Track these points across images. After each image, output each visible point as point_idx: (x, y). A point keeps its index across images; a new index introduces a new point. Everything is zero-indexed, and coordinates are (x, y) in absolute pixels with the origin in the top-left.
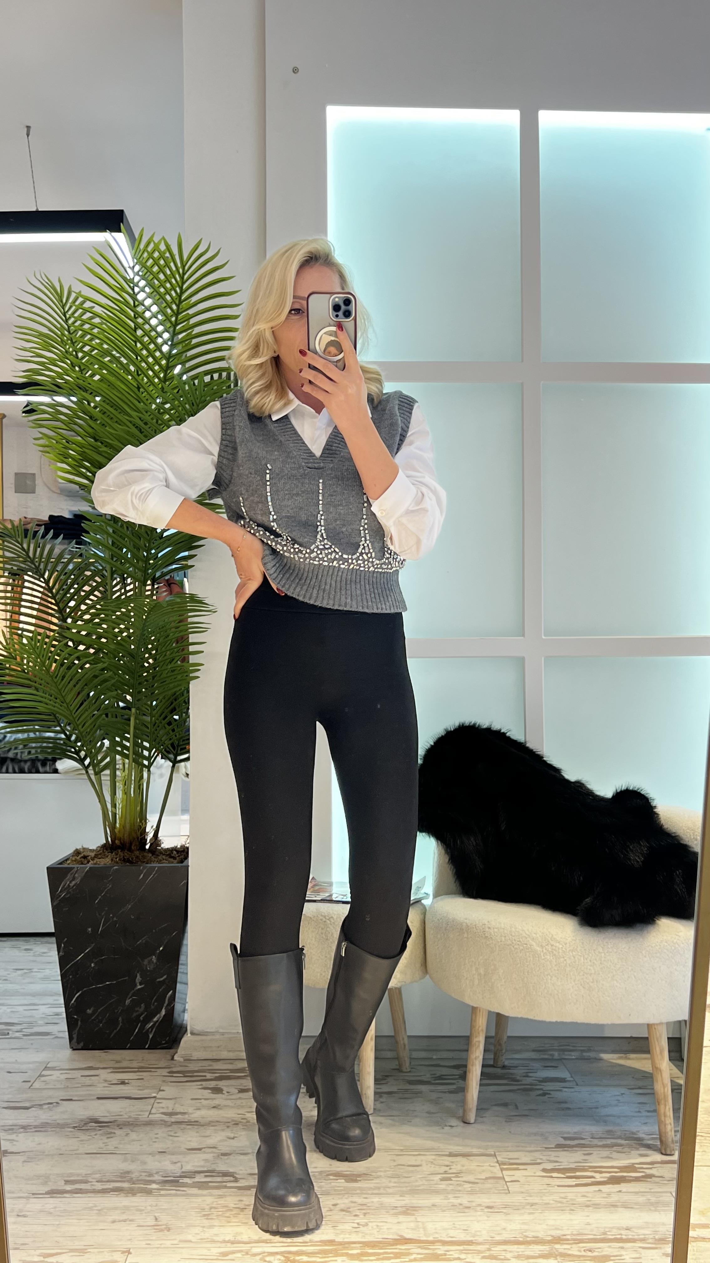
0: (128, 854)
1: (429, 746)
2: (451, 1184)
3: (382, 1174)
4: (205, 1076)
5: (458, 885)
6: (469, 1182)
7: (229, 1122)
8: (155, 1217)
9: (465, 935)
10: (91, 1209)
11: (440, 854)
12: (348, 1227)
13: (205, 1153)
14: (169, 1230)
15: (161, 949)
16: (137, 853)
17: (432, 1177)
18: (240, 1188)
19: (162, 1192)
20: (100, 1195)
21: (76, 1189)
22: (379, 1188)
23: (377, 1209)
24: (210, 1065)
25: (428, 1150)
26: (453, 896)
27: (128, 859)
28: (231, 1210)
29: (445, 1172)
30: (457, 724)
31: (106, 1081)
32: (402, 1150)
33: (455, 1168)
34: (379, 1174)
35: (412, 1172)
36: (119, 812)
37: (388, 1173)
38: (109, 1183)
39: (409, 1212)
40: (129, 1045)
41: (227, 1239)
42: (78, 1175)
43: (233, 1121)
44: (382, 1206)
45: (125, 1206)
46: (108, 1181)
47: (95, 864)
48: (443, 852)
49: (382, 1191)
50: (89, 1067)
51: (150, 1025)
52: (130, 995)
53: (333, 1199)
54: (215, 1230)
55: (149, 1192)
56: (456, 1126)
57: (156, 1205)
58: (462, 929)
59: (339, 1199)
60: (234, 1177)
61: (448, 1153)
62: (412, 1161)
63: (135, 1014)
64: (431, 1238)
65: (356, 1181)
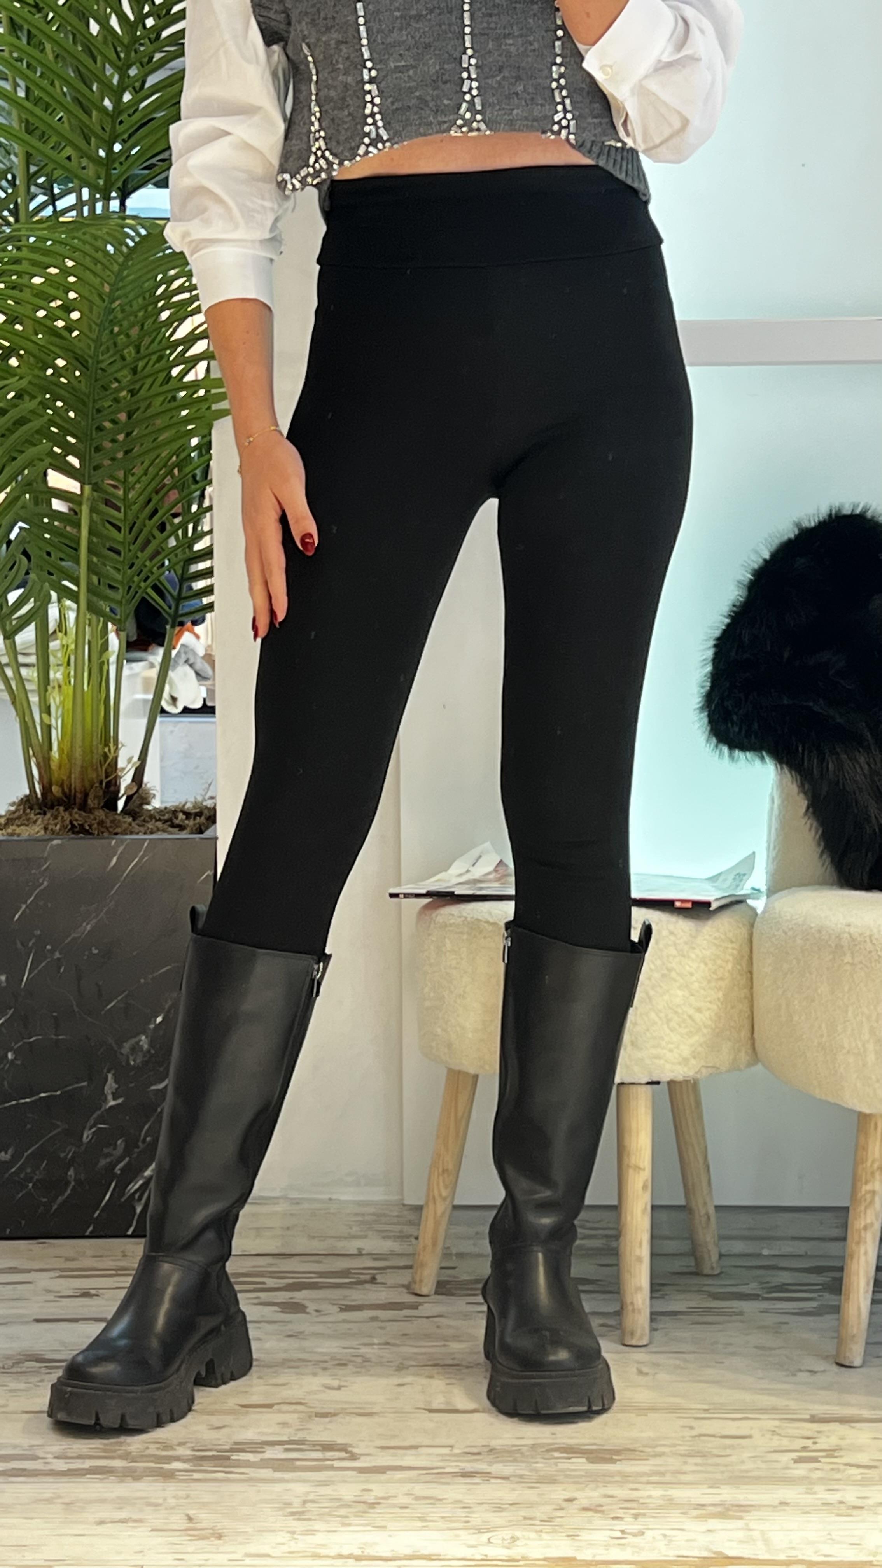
0: (80, 816)
1: (761, 561)
2: (817, 1469)
3: (667, 1450)
4: (264, 1283)
5: (828, 861)
6: (859, 1466)
7: (326, 1362)
8: (188, 1515)
9: (848, 959)
10: (49, 1501)
11: (786, 799)
12: (601, 1536)
13: (280, 1411)
14: (220, 1537)
15: (159, 1020)
16: (101, 814)
17: (775, 1456)
18: (362, 1470)
19: (196, 1476)
20: (65, 1479)
21: (14, 1469)
22: (662, 1474)
23: (660, 1507)
24: (271, 1265)
25: (764, 1410)
26: (817, 887)
27: (82, 826)
28: (349, 1506)
29: (804, 1449)
30: (823, 513)
31: (49, 1291)
32: (706, 1410)
33: (824, 1443)
34: (659, 1449)
35: (732, 1447)
36: (56, 722)
37: (678, 1448)
38: (81, 1461)
39: (731, 1513)
40: (91, 1229)
41: (345, 1552)
42: (15, 1447)
43: (333, 1359)
44: (670, 1504)
45: (119, 1498)
46: (80, 1457)
47: (12, 835)
48: (794, 788)
49: (668, 1478)
50: (11, 1268)
51: (137, 1186)
52: (92, 1121)
53: (565, 1490)
54: (319, 1538)
55: (169, 1476)
56: (824, 1371)
57: (188, 1497)
58: (839, 947)
59: (578, 1490)
60: (347, 1452)
61: (808, 1417)
62: (732, 1428)
63: (103, 1162)
64: (782, 1557)
65: (613, 1461)
